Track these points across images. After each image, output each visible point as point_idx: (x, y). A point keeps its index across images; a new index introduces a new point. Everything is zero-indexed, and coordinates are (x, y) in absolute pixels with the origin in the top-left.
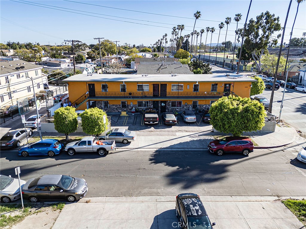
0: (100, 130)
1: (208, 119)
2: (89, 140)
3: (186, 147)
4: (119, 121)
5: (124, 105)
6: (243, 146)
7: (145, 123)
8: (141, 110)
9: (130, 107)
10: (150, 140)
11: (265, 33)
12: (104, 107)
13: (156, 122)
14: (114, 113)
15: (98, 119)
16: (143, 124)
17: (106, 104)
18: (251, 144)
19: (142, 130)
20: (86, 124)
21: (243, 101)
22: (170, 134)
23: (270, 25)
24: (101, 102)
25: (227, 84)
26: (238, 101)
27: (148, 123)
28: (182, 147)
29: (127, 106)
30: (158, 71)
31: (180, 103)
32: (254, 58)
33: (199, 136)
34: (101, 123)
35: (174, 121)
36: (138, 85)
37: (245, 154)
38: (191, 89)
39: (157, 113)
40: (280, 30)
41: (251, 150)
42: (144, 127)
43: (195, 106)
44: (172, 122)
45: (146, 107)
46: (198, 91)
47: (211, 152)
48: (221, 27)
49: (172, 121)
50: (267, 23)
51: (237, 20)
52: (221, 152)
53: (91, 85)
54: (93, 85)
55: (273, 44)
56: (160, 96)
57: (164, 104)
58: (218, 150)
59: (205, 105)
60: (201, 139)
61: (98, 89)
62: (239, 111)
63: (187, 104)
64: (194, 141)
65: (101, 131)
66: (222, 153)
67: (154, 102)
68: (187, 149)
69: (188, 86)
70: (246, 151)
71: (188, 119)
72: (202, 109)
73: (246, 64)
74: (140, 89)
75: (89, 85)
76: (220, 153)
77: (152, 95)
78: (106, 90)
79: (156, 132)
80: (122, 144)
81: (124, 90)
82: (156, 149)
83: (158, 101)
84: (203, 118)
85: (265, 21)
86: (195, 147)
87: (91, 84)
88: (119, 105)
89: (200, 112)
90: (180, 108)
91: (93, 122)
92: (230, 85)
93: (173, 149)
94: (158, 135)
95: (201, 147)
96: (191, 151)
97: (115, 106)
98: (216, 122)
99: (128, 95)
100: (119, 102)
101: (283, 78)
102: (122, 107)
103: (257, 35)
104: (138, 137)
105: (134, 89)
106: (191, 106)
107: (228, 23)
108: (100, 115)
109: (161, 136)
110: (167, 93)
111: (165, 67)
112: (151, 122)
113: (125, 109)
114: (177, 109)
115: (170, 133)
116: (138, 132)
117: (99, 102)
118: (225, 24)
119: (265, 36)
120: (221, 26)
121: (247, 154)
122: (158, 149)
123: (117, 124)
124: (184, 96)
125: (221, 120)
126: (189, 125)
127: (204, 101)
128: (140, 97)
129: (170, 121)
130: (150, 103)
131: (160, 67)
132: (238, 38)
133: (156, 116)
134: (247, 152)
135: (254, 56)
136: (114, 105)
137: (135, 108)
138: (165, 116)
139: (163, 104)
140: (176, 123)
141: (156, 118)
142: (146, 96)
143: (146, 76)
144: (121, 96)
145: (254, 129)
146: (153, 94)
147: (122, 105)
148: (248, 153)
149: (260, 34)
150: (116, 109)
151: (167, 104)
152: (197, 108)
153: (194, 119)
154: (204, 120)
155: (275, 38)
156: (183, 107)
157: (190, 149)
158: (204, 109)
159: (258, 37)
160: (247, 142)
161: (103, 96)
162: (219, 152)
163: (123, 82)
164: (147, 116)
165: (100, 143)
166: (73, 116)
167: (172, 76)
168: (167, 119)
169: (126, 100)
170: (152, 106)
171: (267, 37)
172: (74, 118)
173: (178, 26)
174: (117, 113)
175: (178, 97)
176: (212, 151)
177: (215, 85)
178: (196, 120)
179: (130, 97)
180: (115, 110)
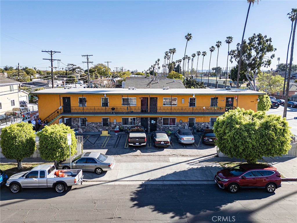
0: (63, 154)
1: (210, 140)
2: (43, 169)
3: (183, 178)
4: (97, 142)
5: (106, 123)
6: (267, 178)
7: (130, 144)
8: (126, 128)
9: (113, 126)
10: (135, 169)
11: (258, 53)
12: (82, 125)
13: (143, 143)
14: (93, 132)
15: (60, 139)
16: (126, 146)
17: (84, 121)
18: (278, 175)
19: (124, 155)
20: (44, 146)
21: (256, 115)
22: (161, 160)
23: (263, 46)
24: (78, 119)
25: (229, 98)
26: (250, 115)
27: (132, 144)
28: (177, 178)
29: (110, 124)
30: (149, 86)
31: (173, 120)
32: (248, 78)
33: (199, 162)
34: (64, 145)
35: (166, 142)
36: (123, 99)
37: (270, 190)
38: (186, 104)
39: (146, 132)
40: (273, 51)
41: (277, 185)
42: (128, 151)
43: (191, 124)
44: (164, 143)
45: (132, 124)
46: (195, 106)
47: (220, 187)
48: (212, 51)
49: (163, 141)
50: (259, 44)
51: (228, 42)
52: (235, 187)
53: (66, 99)
54: (69, 98)
55: (266, 65)
56: (149, 111)
57: (155, 122)
58: (230, 184)
59: (203, 123)
60: (203, 166)
61: (75, 103)
62: (257, 128)
63: (182, 121)
64: (193, 169)
65: (65, 155)
66: (236, 189)
67: (142, 118)
68: (185, 183)
69: (183, 100)
70: (271, 186)
71: (185, 140)
72: (200, 128)
73: (239, 85)
74: (125, 103)
75: (64, 98)
76: (234, 189)
77: (140, 111)
78: (83, 105)
79: (143, 156)
80: (95, 175)
81: (105, 104)
82: (140, 183)
83: (148, 118)
84: (203, 139)
85: (257, 42)
86: (196, 178)
87: (66, 97)
88: (100, 123)
89: (198, 131)
90: (174, 127)
91: (53, 143)
92: (232, 98)
93: (165, 183)
94: (145, 161)
95: (204, 178)
96: (192, 185)
97: (95, 124)
98: (224, 143)
99: (111, 111)
100: (99, 119)
101: (283, 97)
102: (103, 126)
103: (250, 55)
104: (118, 164)
105: (118, 104)
106: (186, 125)
107: (218, 46)
108: (64, 134)
109: (149, 163)
110: (158, 108)
111: (156, 82)
112: (136, 144)
113: (107, 128)
114: (171, 127)
115: (162, 158)
116: (118, 157)
117: (75, 119)
118: (216, 47)
119: (259, 56)
120: (212, 49)
121: (272, 190)
122: (143, 182)
123: (94, 146)
124: (178, 111)
125: (231, 140)
126: (186, 147)
127: (203, 118)
128: (124, 112)
129: (162, 141)
130: (137, 121)
131: (151, 82)
132: (231, 59)
133: (144, 135)
134: (273, 187)
135: (248, 76)
136: (93, 122)
137: (119, 127)
138: (156, 136)
139: (153, 122)
140: (169, 144)
141: (144, 138)
142: (132, 112)
143: (133, 89)
144: (102, 111)
145: (278, 153)
146: (141, 108)
147: (103, 123)
148: (274, 189)
149: (252, 55)
150: (96, 127)
151: (158, 121)
152: (194, 127)
153: (191, 140)
154: (204, 141)
155: (268, 58)
156: (177, 125)
157: (189, 183)
158: (202, 128)
159: (250, 58)
160: (271, 172)
161: (79, 111)
162: (233, 187)
163: (104, 94)
164: (132, 135)
165: (60, 173)
166: (28, 136)
167: (164, 89)
168: (157, 140)
169: (108, 117)
170: (140, 124)
171: (261, 58)
172: (29, 138)
173: (170, 50)
174: (96, 132)
175: (171, 113)
176: (222, 185)
177: (215, 99)
178: (194, 141)
179: (113, 113)
180: (95, 129)
